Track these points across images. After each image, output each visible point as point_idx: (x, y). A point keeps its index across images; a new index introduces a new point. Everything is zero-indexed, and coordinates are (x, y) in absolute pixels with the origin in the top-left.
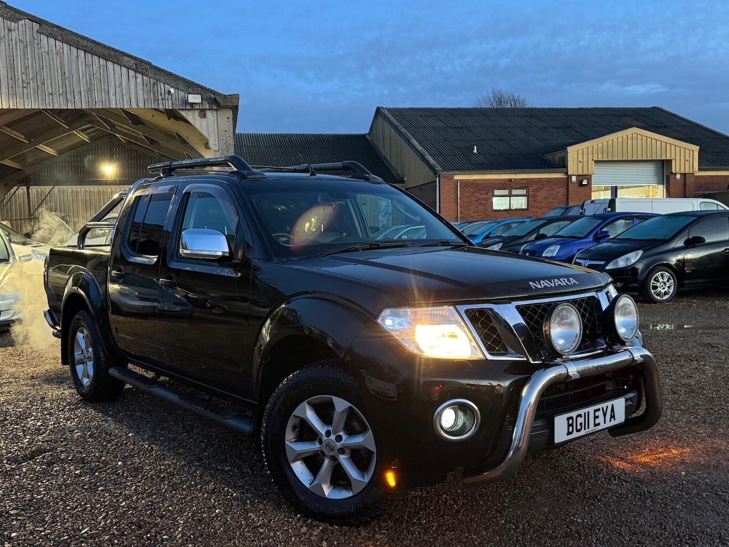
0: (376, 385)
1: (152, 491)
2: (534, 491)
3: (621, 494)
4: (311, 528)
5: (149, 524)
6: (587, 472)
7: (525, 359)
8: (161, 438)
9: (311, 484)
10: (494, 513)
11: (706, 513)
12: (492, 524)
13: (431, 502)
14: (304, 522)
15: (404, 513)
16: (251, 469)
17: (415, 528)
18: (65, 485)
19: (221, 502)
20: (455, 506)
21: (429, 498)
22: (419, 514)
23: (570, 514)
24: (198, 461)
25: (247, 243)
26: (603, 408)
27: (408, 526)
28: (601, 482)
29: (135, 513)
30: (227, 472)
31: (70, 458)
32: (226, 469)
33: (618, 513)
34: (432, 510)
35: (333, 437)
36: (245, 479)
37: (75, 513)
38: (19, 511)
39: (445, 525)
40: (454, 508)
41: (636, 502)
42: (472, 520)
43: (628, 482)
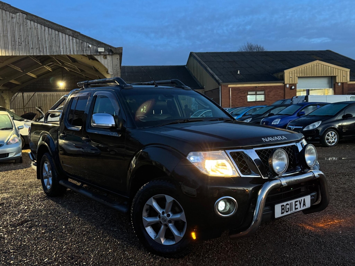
0: (186, 189)
1: (79, 241)
2: (265, 241)
3: (309, 243)
4: (155, 259)
5: (77, 257)
6: (292, 231)
7: (260, 177)
8: (84, 215)
9: (155, 238)
10: (245, 252)
11: (351, 253)
12: (244, 257)
13: (215, 246)
14: (152, 256)
15: (201, 252)
16: (127, 230)
17: (206, 259)
18: (37, 238)
19: (112, 246)
20: (226, 248)
21: (214, 244)
22: (209, 252)
23: (283, 253)
24: (101, 226)
25: (124, 120)
26: (299, 200)
27: (203, 259)
28: (299, 237)
29: (70, 252)
30: (115, 231)
31: (40, 225)
32: (115, 230)
33: (307, 253)
34: (215, 251)
35: (165, 215)
36: (124, 235)
37: (42, 251)
38: (15, 250)
39: (221, 258)
40: (226, 249)
41: (316, 247)
42: (235, 255)
43: (312, 237)
